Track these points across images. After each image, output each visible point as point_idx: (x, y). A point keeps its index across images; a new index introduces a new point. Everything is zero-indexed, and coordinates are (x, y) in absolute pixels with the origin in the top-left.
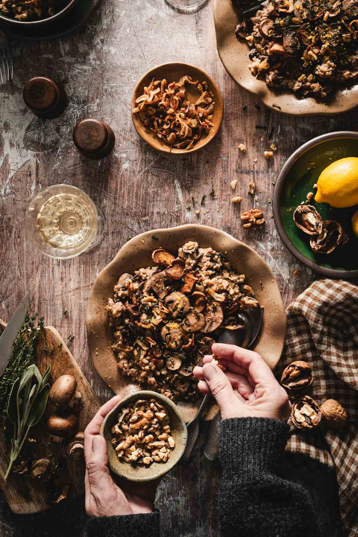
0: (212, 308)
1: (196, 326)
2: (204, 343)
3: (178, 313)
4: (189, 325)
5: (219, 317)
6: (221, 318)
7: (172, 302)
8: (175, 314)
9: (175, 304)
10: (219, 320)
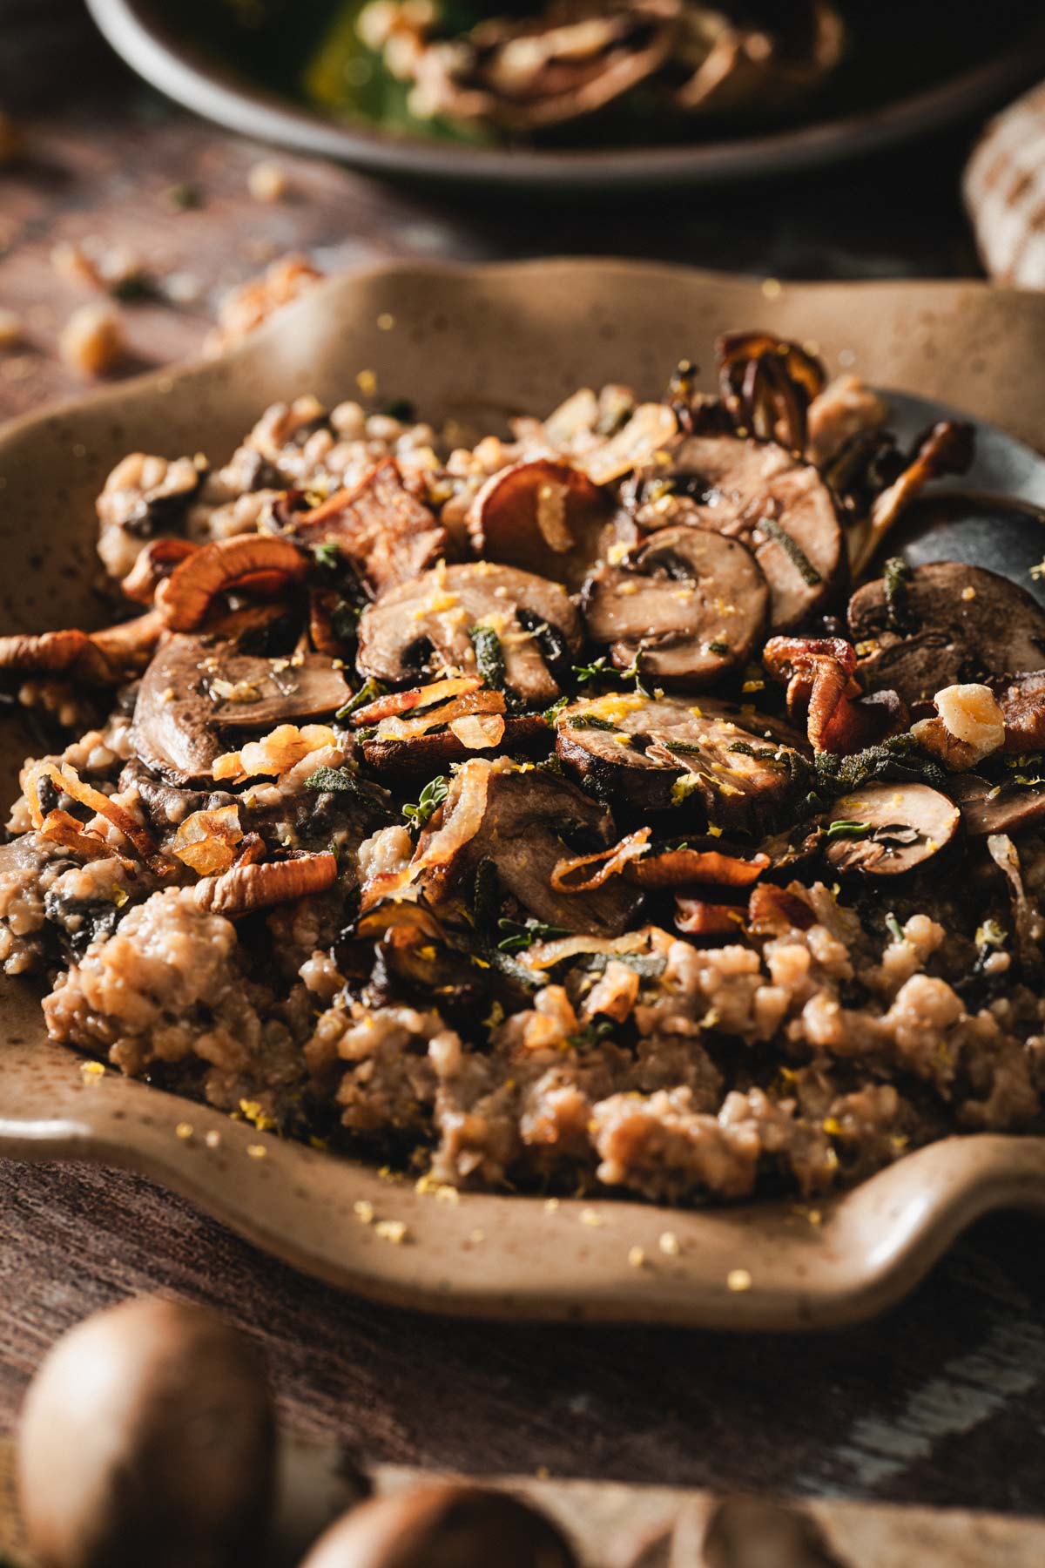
0: (671, 492)
1: (720, 607)
2: (888, 640)
3: (531, 654)
4: (682, 641)
5: (771, 478)
6: (782, 471)
7: (418, 653)
8: (527, 675)
9: (450, 637)
10: (788, 485)
